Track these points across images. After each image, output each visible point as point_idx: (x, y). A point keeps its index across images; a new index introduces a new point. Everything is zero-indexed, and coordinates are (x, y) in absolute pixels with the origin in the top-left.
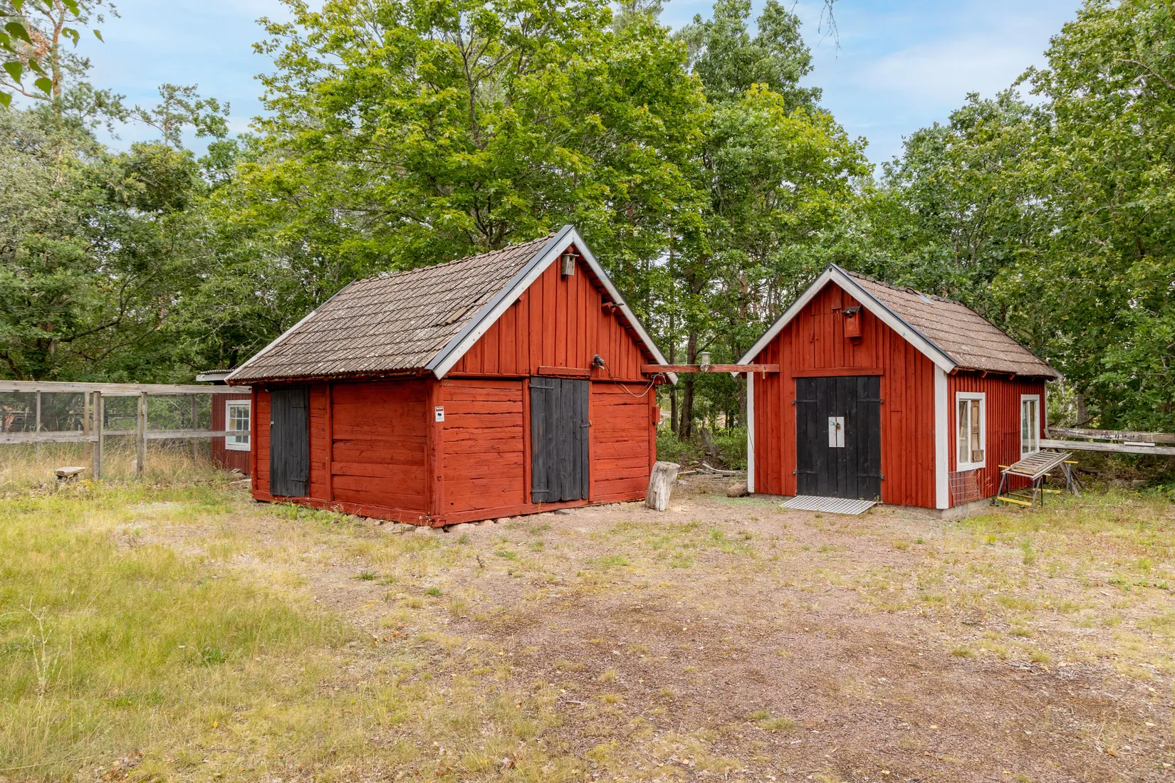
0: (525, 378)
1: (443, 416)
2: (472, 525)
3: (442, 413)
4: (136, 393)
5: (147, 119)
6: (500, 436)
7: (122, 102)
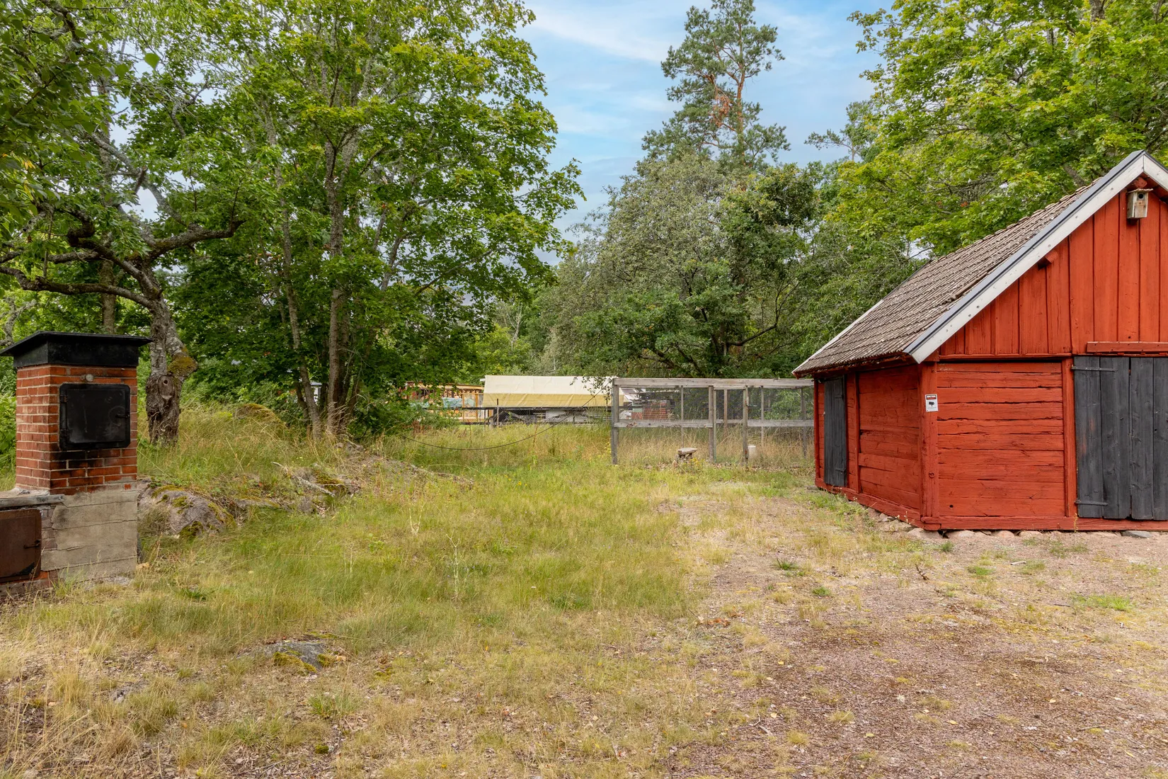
0: (1065, 358)
1: (936, 405)
2: (980, 534)
3: (935, 401)
4: (741, 387)
5: (836, 140)
6: (1025, 430)
7: (784, 133)
